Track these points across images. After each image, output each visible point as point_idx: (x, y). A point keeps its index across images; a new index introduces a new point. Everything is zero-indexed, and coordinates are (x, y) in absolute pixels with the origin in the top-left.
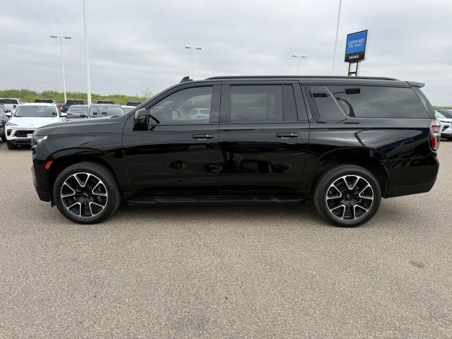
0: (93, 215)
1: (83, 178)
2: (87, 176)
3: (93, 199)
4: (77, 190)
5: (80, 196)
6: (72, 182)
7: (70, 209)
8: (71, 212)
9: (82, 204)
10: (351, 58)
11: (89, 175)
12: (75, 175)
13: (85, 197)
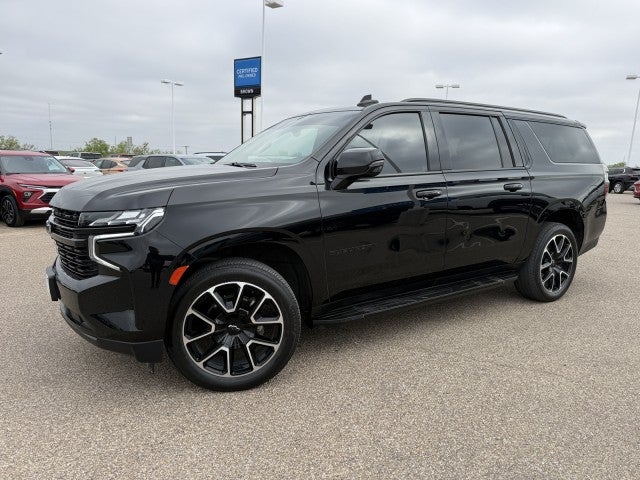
0: (256, 368)
1: (228, 293)
2: (238, 287)
3: (252, 335)
4: (217, 321)
5: (222, 334)
6: (206, 305)
7: (205, 364)
8: (208, 372)
9: (232, 350)
10: (243, 92)
11: (242, 284)
12: (211, 290)
13: (232, 332)
